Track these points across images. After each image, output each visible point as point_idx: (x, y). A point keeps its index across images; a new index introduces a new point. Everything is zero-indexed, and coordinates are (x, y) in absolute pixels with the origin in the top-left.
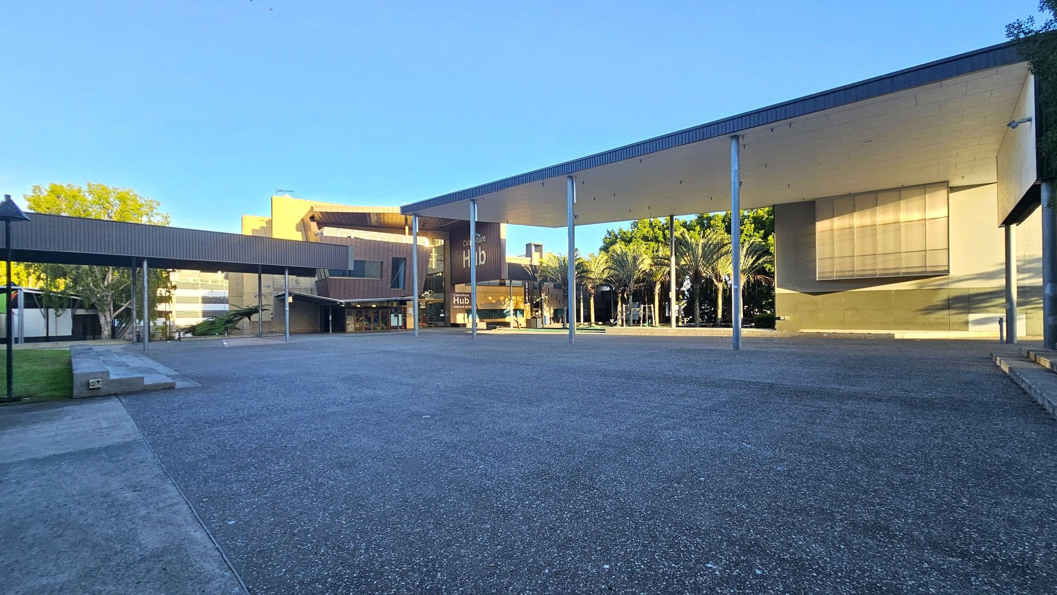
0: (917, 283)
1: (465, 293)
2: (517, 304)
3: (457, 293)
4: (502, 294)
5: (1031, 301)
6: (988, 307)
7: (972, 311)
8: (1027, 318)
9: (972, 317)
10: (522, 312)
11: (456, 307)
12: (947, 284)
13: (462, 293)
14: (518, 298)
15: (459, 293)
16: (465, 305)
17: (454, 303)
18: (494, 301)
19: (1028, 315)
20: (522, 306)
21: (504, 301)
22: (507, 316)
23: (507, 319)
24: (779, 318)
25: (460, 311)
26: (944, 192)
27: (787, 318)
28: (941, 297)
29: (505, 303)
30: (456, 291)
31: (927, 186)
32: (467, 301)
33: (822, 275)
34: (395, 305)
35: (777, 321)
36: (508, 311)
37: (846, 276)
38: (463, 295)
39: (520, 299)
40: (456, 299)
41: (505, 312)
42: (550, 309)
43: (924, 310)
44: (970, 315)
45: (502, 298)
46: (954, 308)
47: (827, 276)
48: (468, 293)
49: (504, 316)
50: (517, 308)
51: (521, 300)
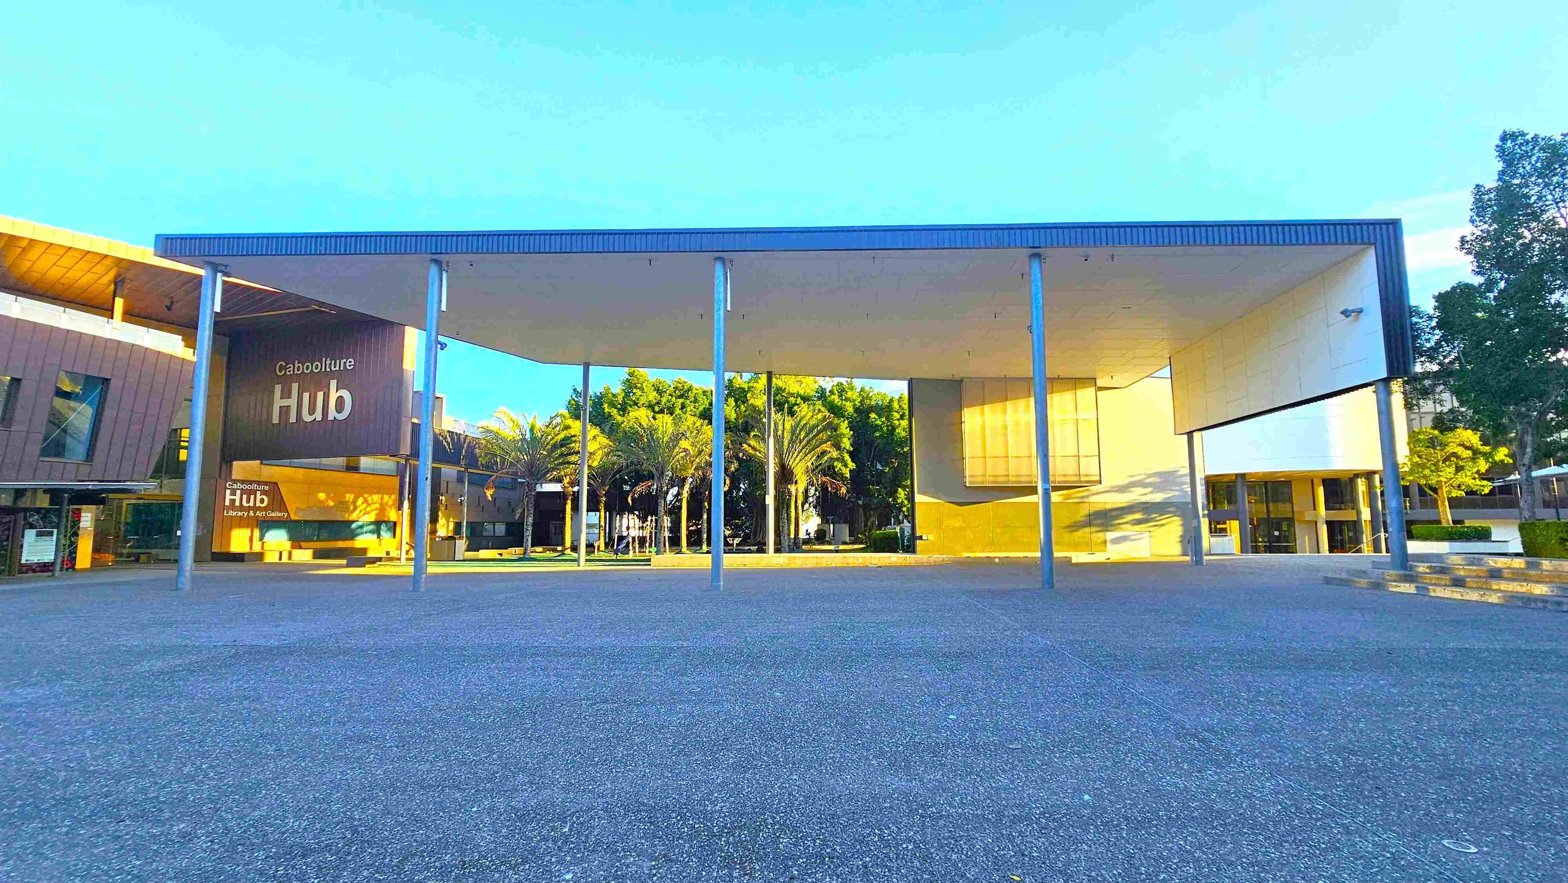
0: (1062, 495)
1: (259, 483)
2: (382, 509)
3: (235, 481)
4: (350, 488)
5: (1152, 518)
6: (1120, 524)
7: (1111, 528)
8: (1150, 537)
9: (1110, 536)
10: (393, 527)
11: (232, 513)
12: (1088, 496)
13: (251, 482)
14: (386, 498)
15: (243, 482)
16: (255, 509)
17: (227, 503)
18: (331, 504)
19: (1151, 534)
20: (393, 515)
21: (354, 502)
22: (358, 535)
23: (360, 542)
24: (921, 538)
25: (241, 523)
26: (1093, 390)
27: (931, 537)
28: (1084, 511)
29: (355, 508)
30: (233, 477)
31: (1077, 381)
32: (262, 501)
33: (973, 479)
34: (44, 502)
35: (918, 542)
36: (360, 523)
37: (1000, 482)
38: (254, 486)
39: (390, 499)
40: (233, 493)
41: (354, 526)
42: (448, 522)
43: (1071, 527)
44: (1108, 533)
45: (350, 497)
46: (1094, 525)
47: (978, 482)
48: (266, 483)
49: (352, 536)
50: (381, 519)
51: (391, 503)
